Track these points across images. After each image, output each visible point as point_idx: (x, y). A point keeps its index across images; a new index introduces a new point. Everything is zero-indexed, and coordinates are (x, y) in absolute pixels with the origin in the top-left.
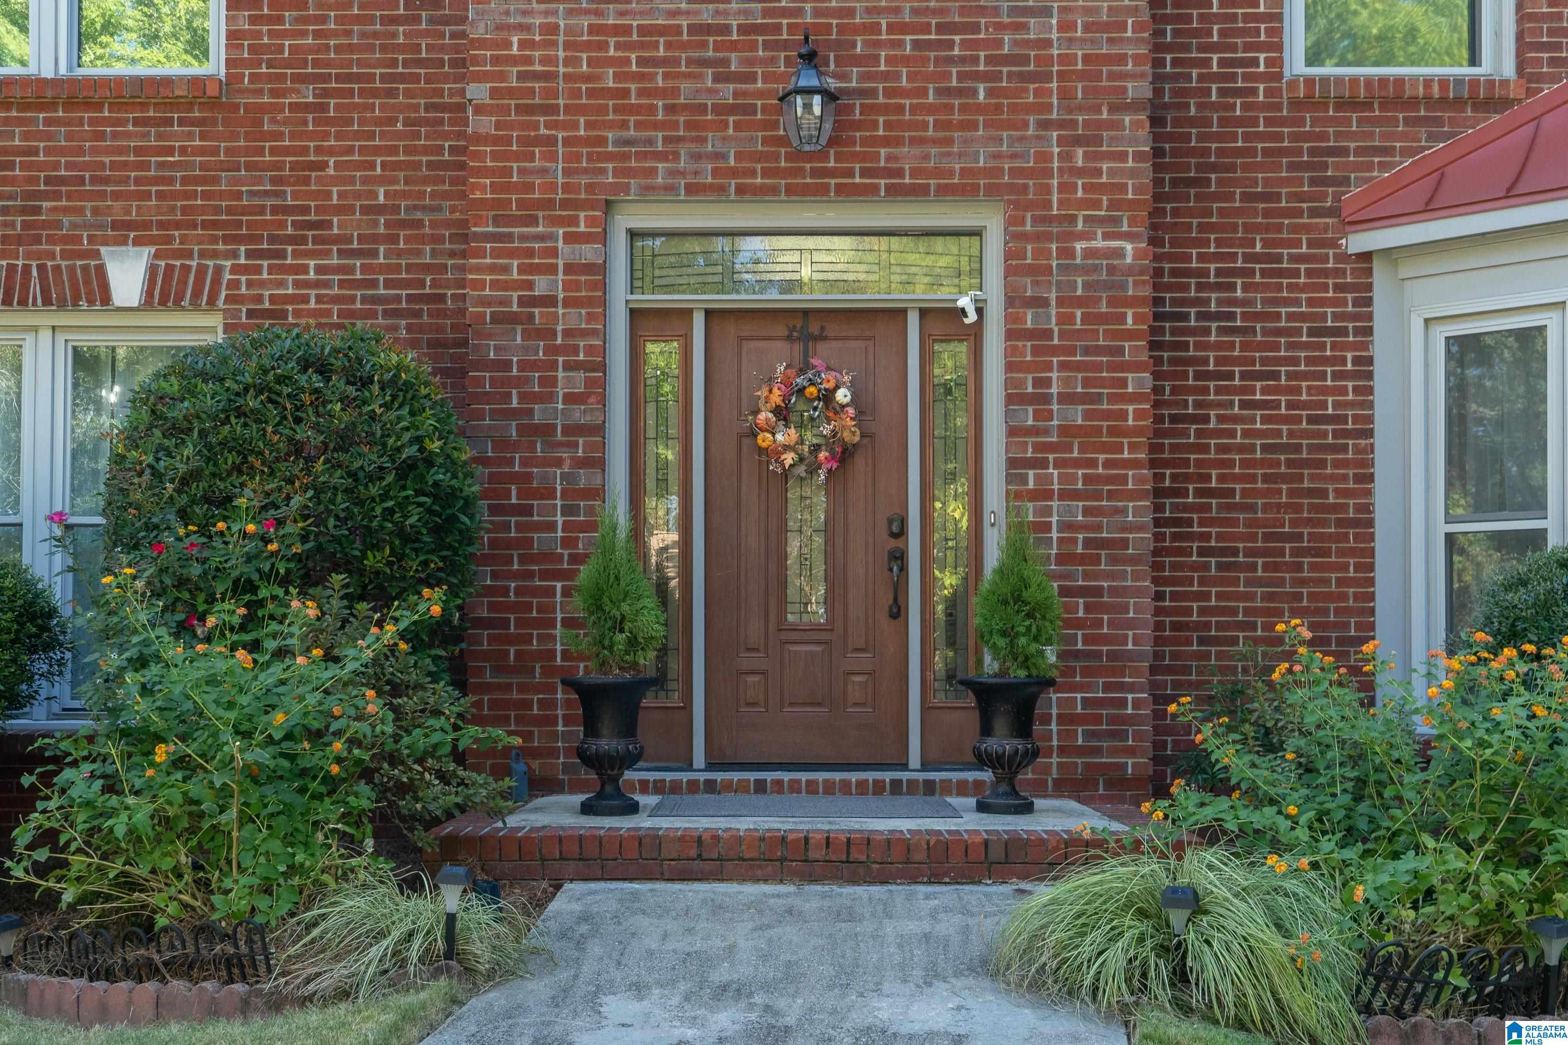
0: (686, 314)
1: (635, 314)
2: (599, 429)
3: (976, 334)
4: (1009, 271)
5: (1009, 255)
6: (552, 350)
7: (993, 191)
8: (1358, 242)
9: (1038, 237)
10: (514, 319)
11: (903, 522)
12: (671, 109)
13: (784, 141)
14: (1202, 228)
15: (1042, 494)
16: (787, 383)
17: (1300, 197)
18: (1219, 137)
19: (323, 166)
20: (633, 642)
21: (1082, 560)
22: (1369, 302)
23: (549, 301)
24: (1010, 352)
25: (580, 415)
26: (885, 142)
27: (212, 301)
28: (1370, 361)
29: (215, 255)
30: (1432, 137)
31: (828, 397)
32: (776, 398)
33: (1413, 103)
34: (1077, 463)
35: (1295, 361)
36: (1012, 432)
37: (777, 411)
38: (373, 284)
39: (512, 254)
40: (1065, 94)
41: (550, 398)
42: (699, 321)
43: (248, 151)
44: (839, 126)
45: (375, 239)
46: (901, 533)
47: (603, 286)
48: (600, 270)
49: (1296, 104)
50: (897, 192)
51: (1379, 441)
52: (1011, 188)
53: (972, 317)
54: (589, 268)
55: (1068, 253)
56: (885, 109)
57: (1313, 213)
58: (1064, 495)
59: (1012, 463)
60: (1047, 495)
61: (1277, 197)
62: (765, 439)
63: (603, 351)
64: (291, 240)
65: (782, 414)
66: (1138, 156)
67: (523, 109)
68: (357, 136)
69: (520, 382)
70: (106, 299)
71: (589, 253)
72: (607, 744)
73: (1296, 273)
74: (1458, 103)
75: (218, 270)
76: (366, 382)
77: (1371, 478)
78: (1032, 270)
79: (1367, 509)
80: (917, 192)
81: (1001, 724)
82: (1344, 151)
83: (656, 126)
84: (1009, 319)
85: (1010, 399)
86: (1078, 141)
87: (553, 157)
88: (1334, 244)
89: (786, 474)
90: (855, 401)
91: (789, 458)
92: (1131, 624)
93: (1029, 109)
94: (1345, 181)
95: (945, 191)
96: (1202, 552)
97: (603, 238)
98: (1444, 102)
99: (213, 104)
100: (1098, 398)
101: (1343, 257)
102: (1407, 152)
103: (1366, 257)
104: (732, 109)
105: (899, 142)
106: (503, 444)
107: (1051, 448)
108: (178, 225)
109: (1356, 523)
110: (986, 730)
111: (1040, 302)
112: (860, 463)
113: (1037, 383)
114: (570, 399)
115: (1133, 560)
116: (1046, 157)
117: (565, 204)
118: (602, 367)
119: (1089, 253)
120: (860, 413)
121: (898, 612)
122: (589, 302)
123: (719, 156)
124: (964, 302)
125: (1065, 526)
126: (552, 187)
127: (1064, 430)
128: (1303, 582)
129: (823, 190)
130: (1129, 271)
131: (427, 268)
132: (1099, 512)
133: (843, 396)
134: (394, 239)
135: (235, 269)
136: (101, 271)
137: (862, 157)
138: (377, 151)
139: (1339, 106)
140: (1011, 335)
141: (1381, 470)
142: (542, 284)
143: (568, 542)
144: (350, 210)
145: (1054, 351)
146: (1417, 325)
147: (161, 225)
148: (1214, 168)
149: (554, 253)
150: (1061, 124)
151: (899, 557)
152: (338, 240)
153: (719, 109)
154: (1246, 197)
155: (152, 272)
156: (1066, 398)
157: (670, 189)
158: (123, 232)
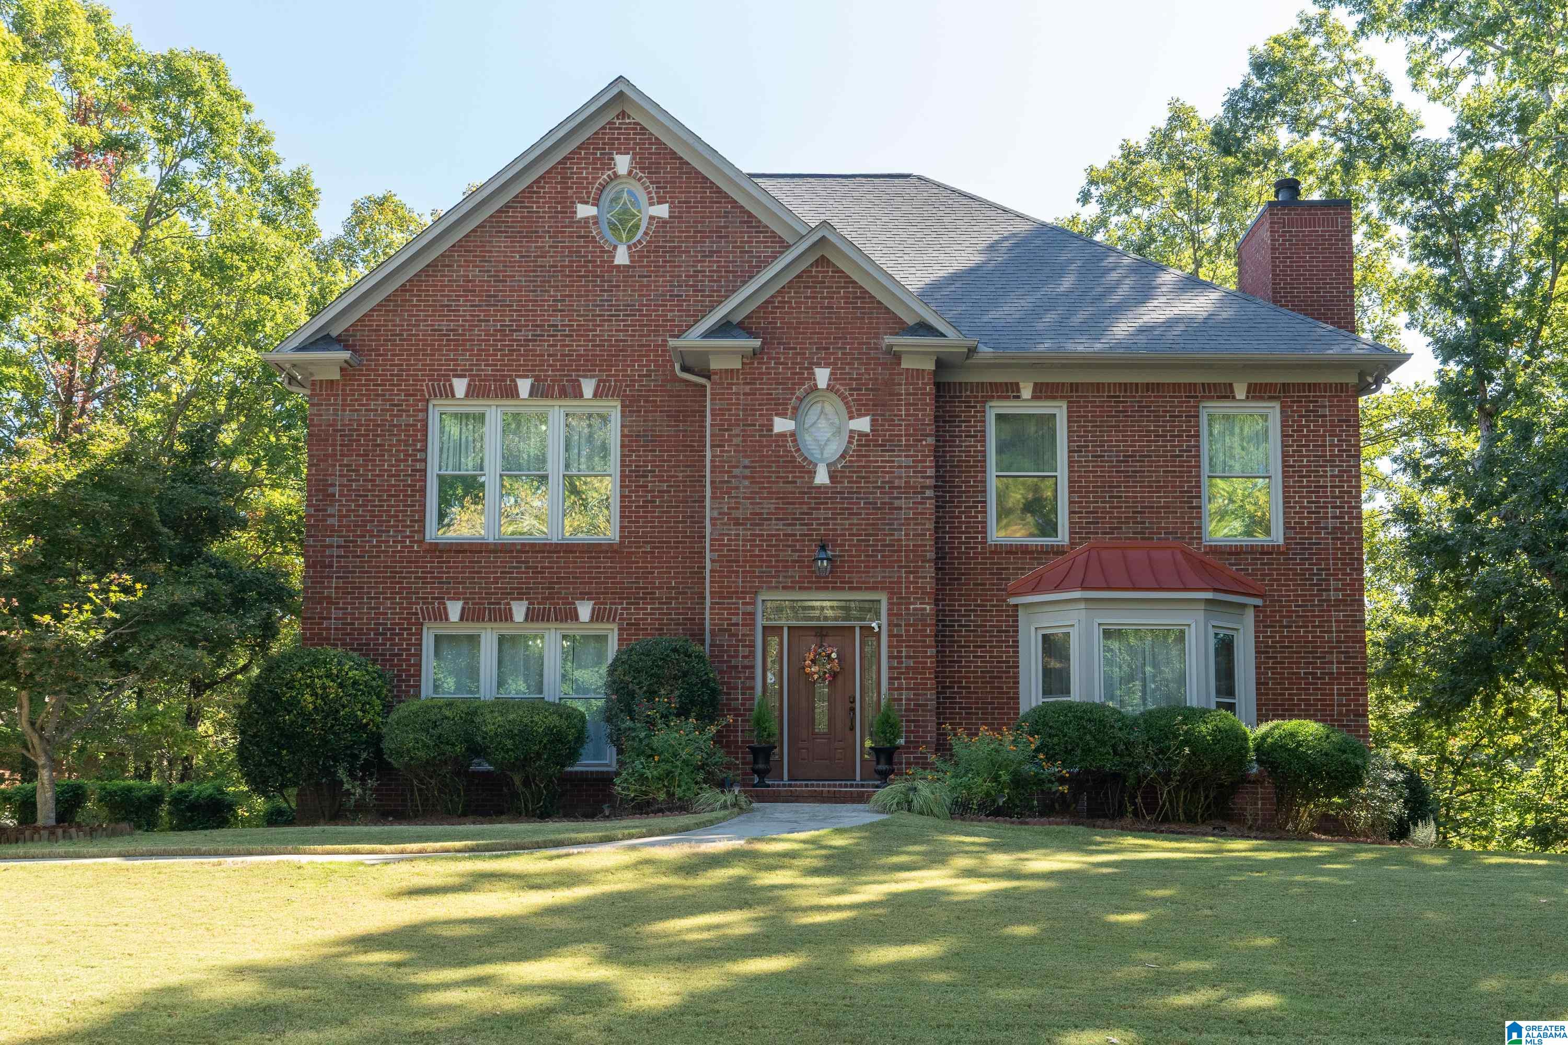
0: (782, 628)
1: (764, 628)
2: (753, 667)
3: (878, 634)
4: (889, 615)
5: (889, 609)
6: (738, 641)
7: (883, 589)
8: (1013, 601)
9: (899, 604)
10: (726, 630)
11: (854, 698)
12: (777, 561)
13: (814, 572)
14: (959, 595)
15: (899, 689)
16: (815, 651)
17: (993, 584)
18: (964, 564)
19: (653, 573)
20: (769, 735)
21: (913, 710)
22: (1017, 621)
23: (737, 624)
24: (889, 641)
25: (746, 662)
26: (848, 572)
27: (614, 620)
28: (1017, 641)
29: (615, 604)
30: (1039, 564)
31: (829, 656)
32: (812, 656)
33: (1032, 552)
34: (911, 678)
35: (992, 642)
36: (890, 668)
37: (812, 661)
38: (670, 614)
39: (724, 609)
40: (906, 556)
41: (737, 656)
42: (786, 630)
43: (627, 568)
44: (832, 567)
45: (672, 598)
46: (854, 702)
47: (754, 619)
48: (752, 614)
49: (991, 552)
50: (851, 589)
51: (1020, 669)
52: (889, 588)
53: (877, 630)
54: (750, 614)
55: (908, 609)
56: (847, 561)
57: (998, 590)
58: (907, 689)
59: (890, 678)
60: (902, 689)
61: (985, 584)
62: (808, 670)
63: (754, 641)
64: (642, 598)
65: (814, 661)
66: (931, 577)
67: (728, 561)
68: (665, 562)
69: (726, 651)
70: (577, 619)
71: (749, 608)
72: (761, 766)
73: (991, 611)
74: (1047, 553)
75: (616, 610)
76: (690, 656)
77: (1018, 683)
78: (896, 615)
79: (1017, 693)
80: (859, 589)
81: (882, 760)
82: (1008, 569)
83: (772, 567)
84: (889, 631)
85: (889, 657)
86: (911, 572)
87: (737, 577)
88: (1005, 601)
89: (815, 682)
90: (838, 658)
91: (816, 676)
92: (929, 732)
93: (896, 561)
94: (1009, 579)
95: (867, 589)
96: (960, 708)
97: (754, 604)
98: (1042, 552)
99: (616, 552)
100: (917, 657)
101: (1008, 605)
102: (1030, 569)
103: (1017, 605)
104: (797, 561)
105: (852, 572)
106: (721, 672)
107: (902, 673)
108: (603, 593)
109: (1013, 698)
110: (878, 763)
111: (899, 625)
112: (840, 679)
113: (898, 652)
114: (743, 657)
115: (930, 711)
116: (901, 577)
117: (742, 592)
118: (753, 646)
119: (915, 609)
120: (840, 661)
121: (852, 728)
122: (750, 625)
123: (792, 577)
124: (874, 625)
125: (908, 699)
126: (737, 587)
127: (907, 668)
128: (995, 719)
129: (827, 588)
130: (928, 615)
131: (689, 609)
132: (918, 695)
133: (834, 655)
134: (677, 598)
135: (622, 609)
136: (576, 609)
137: (839, 577)
138: (672, 568)
139: (1007, 553)
140: (889, 636)
141: (1021, 680)
142: (734, 619)
143: (743, 704)
144: (662, 588)
145: (904, 641)
146: (1033, 629)
147: (597, 593)
148: (963, 574)
149: (738, 609)
150: (905, 567)
151: (853, 710)
152: (658, 598)
153: (793, 561)
154: (975, 584)
155: (593, 609)
156: (908, 657)
157: (777, 587)
158: (584, 596)
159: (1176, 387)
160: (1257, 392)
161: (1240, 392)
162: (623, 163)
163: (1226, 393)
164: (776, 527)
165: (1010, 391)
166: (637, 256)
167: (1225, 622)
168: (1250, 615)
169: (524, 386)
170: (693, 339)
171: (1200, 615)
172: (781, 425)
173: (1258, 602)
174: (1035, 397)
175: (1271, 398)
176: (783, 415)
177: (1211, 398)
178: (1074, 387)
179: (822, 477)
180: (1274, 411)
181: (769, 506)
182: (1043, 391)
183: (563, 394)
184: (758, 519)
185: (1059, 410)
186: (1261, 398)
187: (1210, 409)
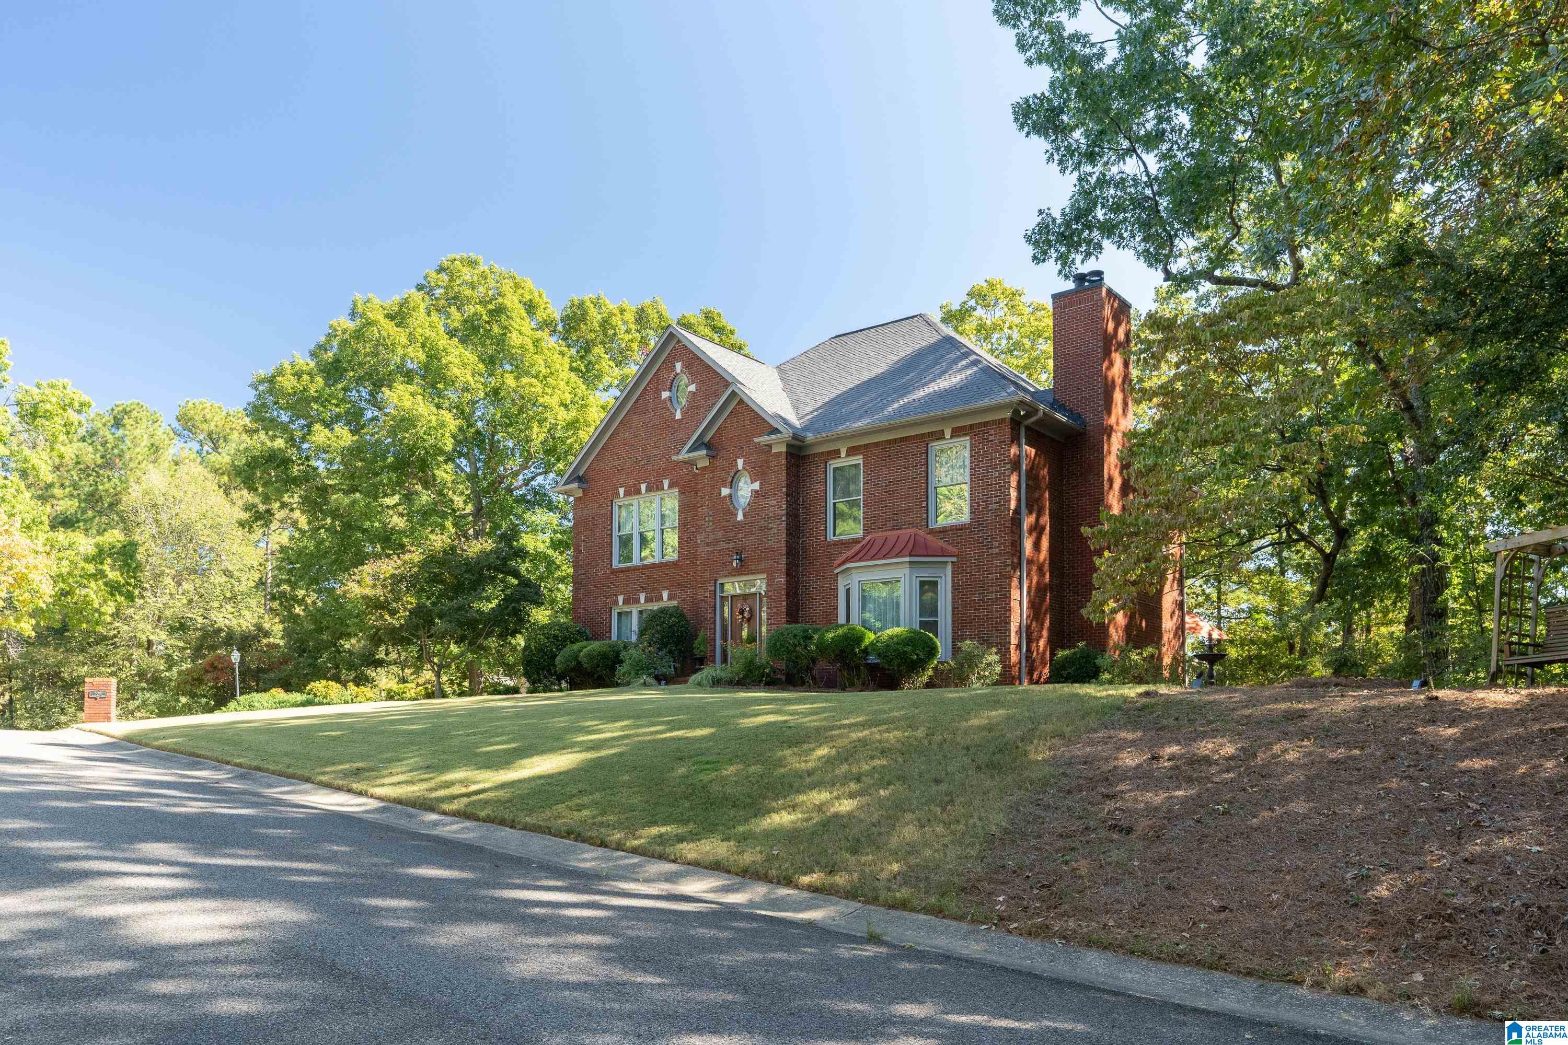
0: (728, 597)
1: (721, 597)
2: (714, 618)
4: (767, 586)
5: (767, 583)
6: (708, 605)
9: (771, 579)
10: (703, 600)
11: (756, 631)
12: (722, 563)
13: (735, 567)
14: (813, 571)
16: (739, 607)
17: (828, 564)
18: (809, 552)
19: (690, 574)
22: (835, 582)
23: (707, 597)
24: (767, 599)
25: (711, 616)
27: (676, 599)
28: (834, 595)
29: (676, 591)
30: (848, 550)
31: (745, 609)
33: (845, 544)
34: (776, 619)
35: (827, 595)
36: (767, 614)
39: (703, 589)
40: (775, 554)
41: (707, 613)
42: (730, 598)
43: (681, 572)
44: (743, 563)
46: (756, 633)
47: (715, 594)
50: (752, 574)
51: (839, 609)
54: (712, 591)
55: (775, 582)
56: (750, 559)
57: (830, 566)
58: (774, 624)
59: (767, 619)
60: (772, 625)
61: (824, 564)
62: (737, 617)
63: (715, 605)
64: (686, 587)
66: (784, 564)
67: (704, 565)
69: (703, 611)
70: (663, 600)
71: (712, 588)
73: (827, 578)
74: (852, 543)
75: (677, 594)
77: (838, 617)
78: (770, 585)
80: (755, 573)
82: (834, 554)
83: (721, 566)
84: (767, 594)
85: (767, 608)
86: (776, 562)
87: (708, 572)
88: (833, 572)
89: (742, 624)
90: (749, 610)
91: (740, 621)
93: (770, 557)
94: (835, 560)
95: (758, 573)
97: (714, 585)
98: (849, 543)
99: (677, 565)
100: (778, 607)
101: (834, 575)
102: (844, 553)
103: (838, 572)
105: (752, 565)
107: (772, 616)
108: (672, 586)
111: (771, 591)
112: (752, 621)
113: (770, 605)
114: (710, 613)
116: (772, 565)
117: (709, 580)
118: (714, 607)
119: (778, 581)
120: (750, 612)
122: (712, 596)
123: (729, 570)
126: (708, 578)
127: (774, 613)
129: (743, 574)
130: (783, 584)
133: (747, 609)
135: (679, 593)
136: (662, 595)
139: (834, 545)
140: (767, 597)
141: (839, 615)
142: (706, 594)
143: (710, 637)
144: (694, 581)
145: (772, 599)
146: (843, 586)
147: (670, 586)
148: (815, 560)
149: (708, 589)
150: (774, 559)
152: (692, 586)
153: (729, 562)
154: (820, 565)
155: (668, 594)
156: (774, 607)
157: (723, 576)
158: (665, 588)
159: (915, 437)
160: (957, 432)
161: (948, 435)
162: (678, 366)
163: (940, 436)
164: (723, 545)
165: (836, 454)
166: (684, 413)
167: (928, 574)
168: (949, 568)
169: (643, 487)
170: (683, 455)
171: (906, 571)
172: (725, 492)
173: (954, 559)
174: (848, 455)
175: (964, 435)
176: (725, 486)
177: (933, 440)
178: (866, 446)
179: (740, 517)
180: (966, 441)
181: (720, 534)
182: (852, 451)
183: (658, 489)
184: (716, 542)
185: (858, 460)
186: (959, 436)
187: (935, 446)
